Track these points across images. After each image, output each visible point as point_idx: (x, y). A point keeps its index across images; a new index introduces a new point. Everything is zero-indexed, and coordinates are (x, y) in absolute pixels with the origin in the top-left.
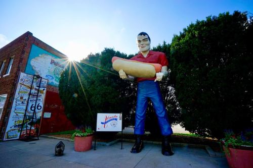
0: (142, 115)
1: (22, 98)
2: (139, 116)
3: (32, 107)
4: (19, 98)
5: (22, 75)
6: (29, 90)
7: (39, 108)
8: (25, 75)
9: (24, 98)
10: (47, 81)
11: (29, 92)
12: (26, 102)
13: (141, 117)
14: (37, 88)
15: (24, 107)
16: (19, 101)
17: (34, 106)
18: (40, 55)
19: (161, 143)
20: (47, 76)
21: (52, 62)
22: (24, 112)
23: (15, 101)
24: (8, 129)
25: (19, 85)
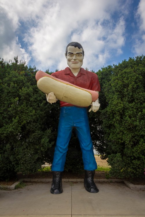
0: (65, 148)
2: (61, 148)
13: (64, 150)
19: (83, 180)
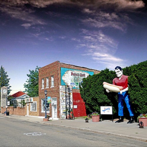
1: (63, 99)
3: (68, 103)
4: (62, 99)
5: (61, 87)
6: (65, 94)
7: (71, 103)
8: (61, 86)
9: (64, 99)
10: (71, 87)
11: (65, 95)
12: (65, 101)
14: (68, 92)
15: (65, 103)
16: (62, 100)
17: (68, 102)
18: (65, 72)
20: (71, 84)
21: (72, 74)
22: (65, 106)
23: (61, 100)
24: (61, 114)
25: (60, 92)
